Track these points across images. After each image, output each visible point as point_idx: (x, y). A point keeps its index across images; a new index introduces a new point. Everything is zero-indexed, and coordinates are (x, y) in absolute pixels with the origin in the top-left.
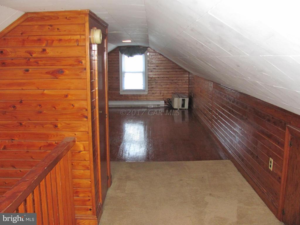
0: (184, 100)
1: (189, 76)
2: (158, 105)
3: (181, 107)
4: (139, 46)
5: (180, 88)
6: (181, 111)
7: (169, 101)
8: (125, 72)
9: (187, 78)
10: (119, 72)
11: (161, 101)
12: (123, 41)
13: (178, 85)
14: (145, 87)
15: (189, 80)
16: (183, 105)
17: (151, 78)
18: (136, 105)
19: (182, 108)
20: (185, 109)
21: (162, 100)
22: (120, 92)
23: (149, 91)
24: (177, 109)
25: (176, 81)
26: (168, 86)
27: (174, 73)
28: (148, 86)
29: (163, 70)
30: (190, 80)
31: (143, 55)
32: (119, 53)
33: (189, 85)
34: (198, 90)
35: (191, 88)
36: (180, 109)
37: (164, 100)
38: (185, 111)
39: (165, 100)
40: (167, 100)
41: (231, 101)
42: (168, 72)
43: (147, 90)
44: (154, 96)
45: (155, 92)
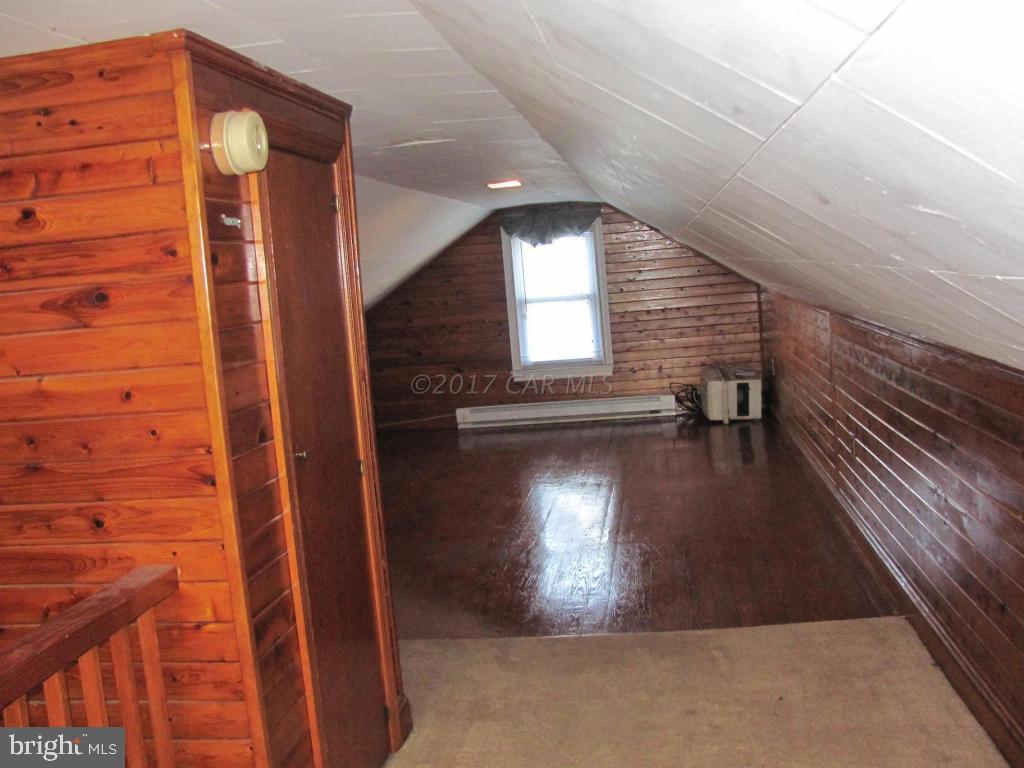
0: (743, 389)
1: (759, 298)
2: (652, 412)
3: (734, 415)
4: (571, 205)
5: (730, 343)
6: (735, 429)
7: (692, 396)
8: (526, 302)
9: (755, 307)
10: (504, 300)
11: (663, 398)
12: (492, 186)
13: (721, 333)
14: (601, 348)
15: (760, 311)
16: (743, 407)
17: (623, 315)
19: (740, 418)
20: (752, 421)
21: (666, 394)
22: (512, 373)
23: (615, 363)
24: (720, 423)
25: (711, 321)
26: (684, 340)
27: (704, 291)
28: (614, 343)
30: (763, 315)
31: (587, 233)
32: (499, 232)
33: (762, 330)
34: (788, 348)
35: (767, 341)
36: (732, 422)
37: (673, 393)
38: (752, 427)
39: (676, 390)
40: (685, 391)
41: (894, 376)
42: (682, 288)
43: (610, 359)
44: (635, 381)
45: (641, 364)
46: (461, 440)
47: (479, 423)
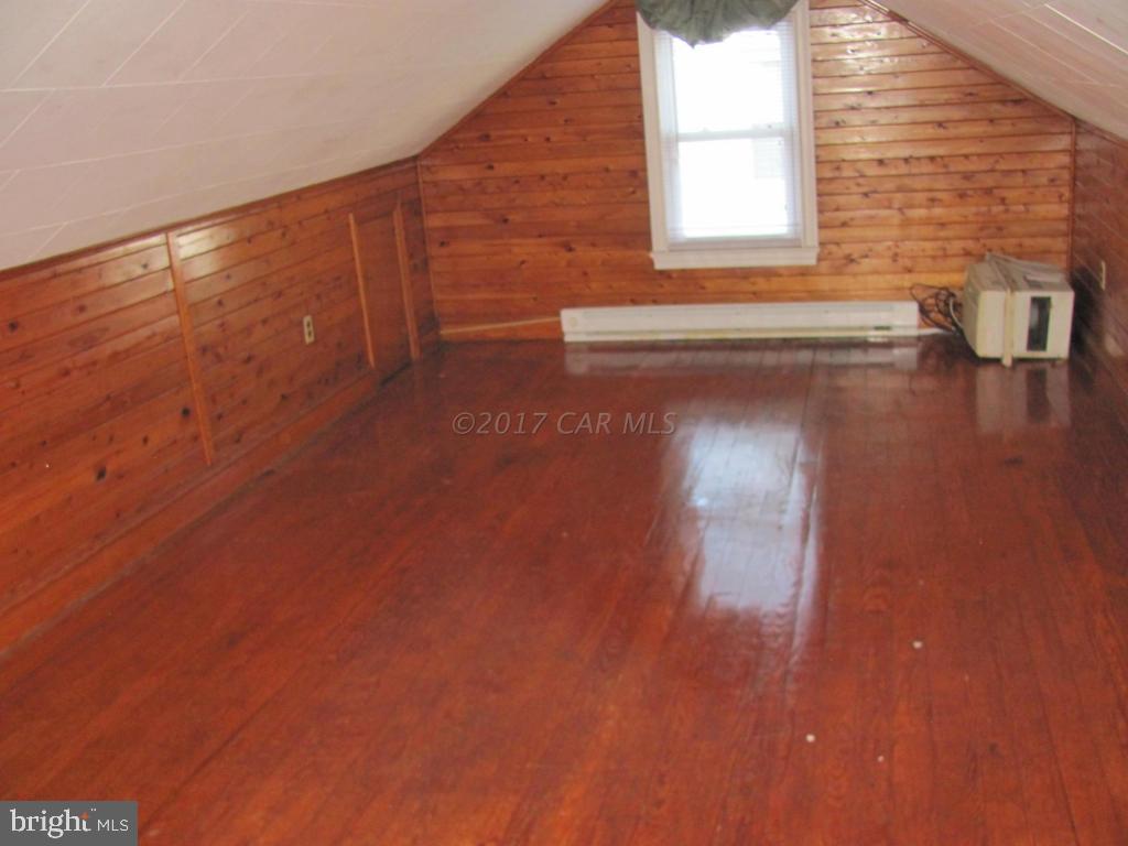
0: (1042, 306)
1: (1074, 144)
2: (877, 328)
3: (1020, 348)
5: (1017, 220)
6: (1023, 373)
7: (947, 305)
8: (678, 138)
9: (1065, 160)
10: (641, 135)
11: (898, 306)
13: (1003, 201)
14: (799, 220)
15: (1074, 166)
16: (1037, 337)
17: (838, 166)
18: (748, 330)
19: (1030, 354)
20: (1053, 361)
21: (904, 299)
22: (652, 255)
23: (822, 244)
24: (997, 361)
25: (989, 181)
26: (938, 211)
27: (978, 129)
28: (820, 211)
29: (905, 116)
30: (1079, 172)
31: (781, 23)
32: (635, 22)
36: (1018, 361)
37: (915, 298)
38: (1050, 370)
39: (922, 295)
40: (936, 296)
42: (940, 124)
43: (813, 238)
44: (855, 275)
45: (863, 247)
46: (569, 358)
47: (597, 333)
